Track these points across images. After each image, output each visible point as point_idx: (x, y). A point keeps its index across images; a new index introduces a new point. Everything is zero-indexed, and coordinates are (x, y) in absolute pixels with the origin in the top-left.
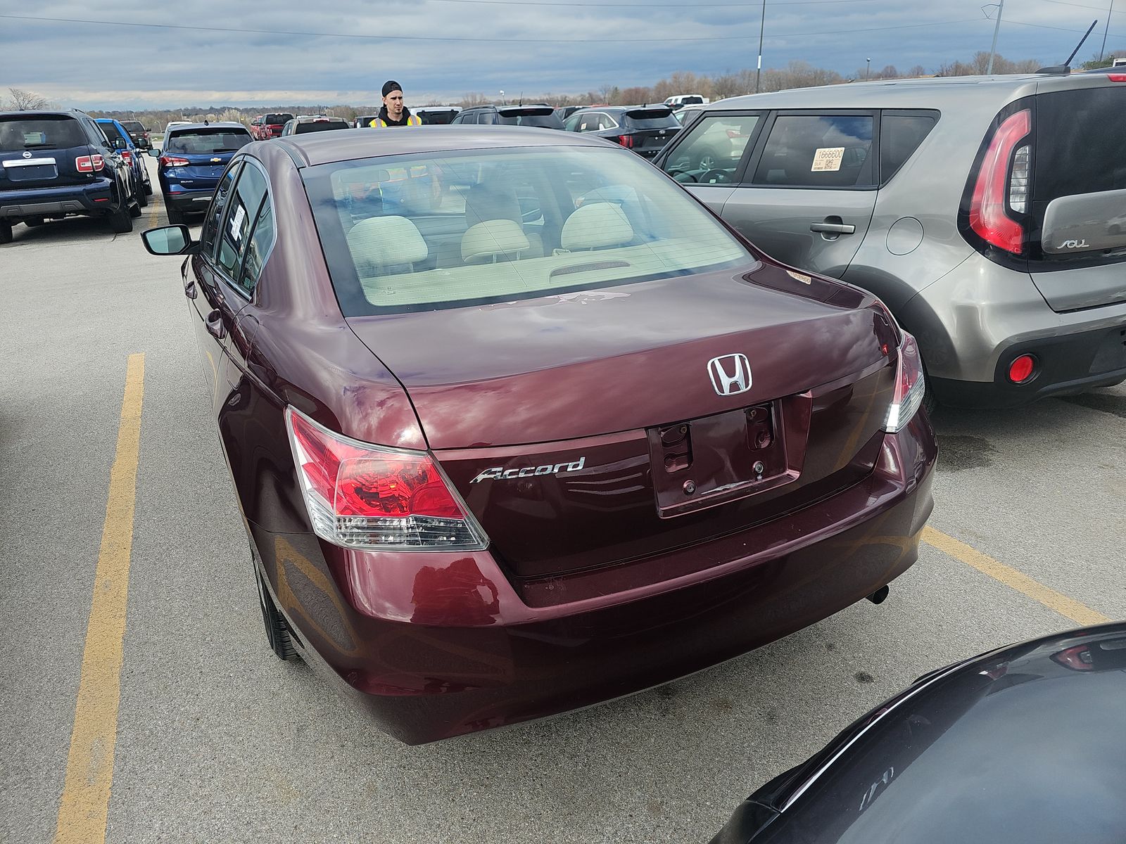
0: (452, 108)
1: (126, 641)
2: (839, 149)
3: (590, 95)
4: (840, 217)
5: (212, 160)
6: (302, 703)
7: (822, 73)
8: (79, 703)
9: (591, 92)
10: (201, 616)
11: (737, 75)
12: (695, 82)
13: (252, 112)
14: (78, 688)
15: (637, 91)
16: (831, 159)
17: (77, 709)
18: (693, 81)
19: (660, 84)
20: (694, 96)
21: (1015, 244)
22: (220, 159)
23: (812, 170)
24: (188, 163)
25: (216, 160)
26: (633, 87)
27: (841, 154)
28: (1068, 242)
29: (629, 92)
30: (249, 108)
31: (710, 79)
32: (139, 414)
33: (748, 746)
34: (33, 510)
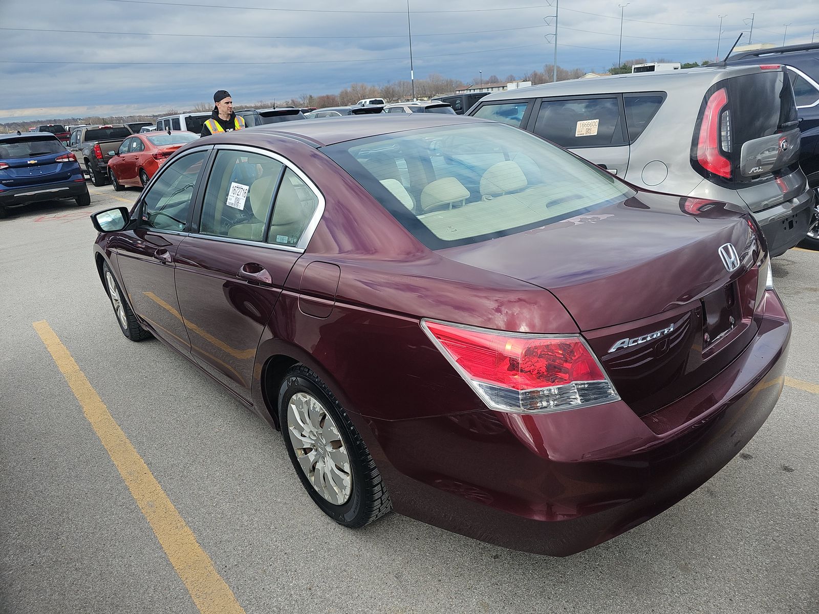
0: (190, 114)
1: (202, 545)
2: (595, 120)
3: (293, 101)
4: (605, 165)
5: (29, 162)
6: (385, 558)
7: (451, 81)
8: (196, 601)
9: (293, 99)
10: (253, 512)
11: (395, 85)
12: (367, 90)
13: (13, 126)
14: (187, 590)
15: (328, 97)
16: (590, 127)
17: (198, 607)
18: (365, 89)
19: (342, 92)
20: (378, 99)
21: (726, 171)
22: (36, 162)
23: (576, 136)
24: (7, 166)
25: (32, 162)
26: (324, 94)
27: (597, 124)
28: (754, 169)
29: (322, 98)
30: (10, 122)
31: (377, 88)
32: (77, 368)
33: (711, 515)
34: (34, 459)
